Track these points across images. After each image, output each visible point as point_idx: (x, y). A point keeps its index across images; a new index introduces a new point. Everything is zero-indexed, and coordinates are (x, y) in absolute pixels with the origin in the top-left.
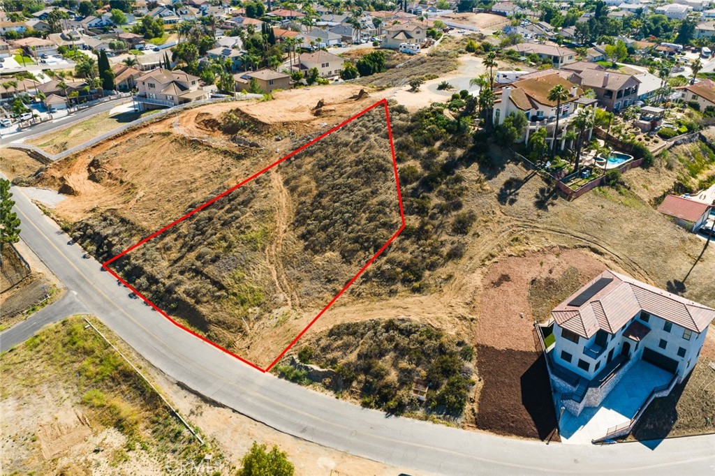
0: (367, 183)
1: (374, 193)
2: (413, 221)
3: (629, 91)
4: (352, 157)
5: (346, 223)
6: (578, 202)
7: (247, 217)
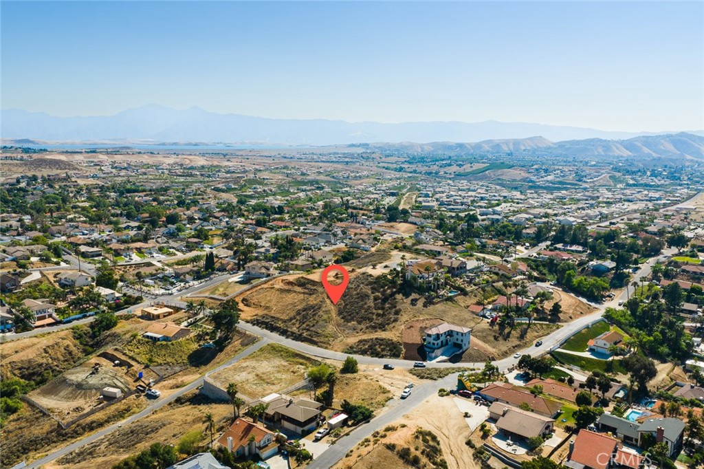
0: (362, 301)
1: (365, 304)
2: (380, 312)
3: (462, 267)
4: (355, 292)
5: (357, 313)
6: (437, 306)
7: (321, 313)
